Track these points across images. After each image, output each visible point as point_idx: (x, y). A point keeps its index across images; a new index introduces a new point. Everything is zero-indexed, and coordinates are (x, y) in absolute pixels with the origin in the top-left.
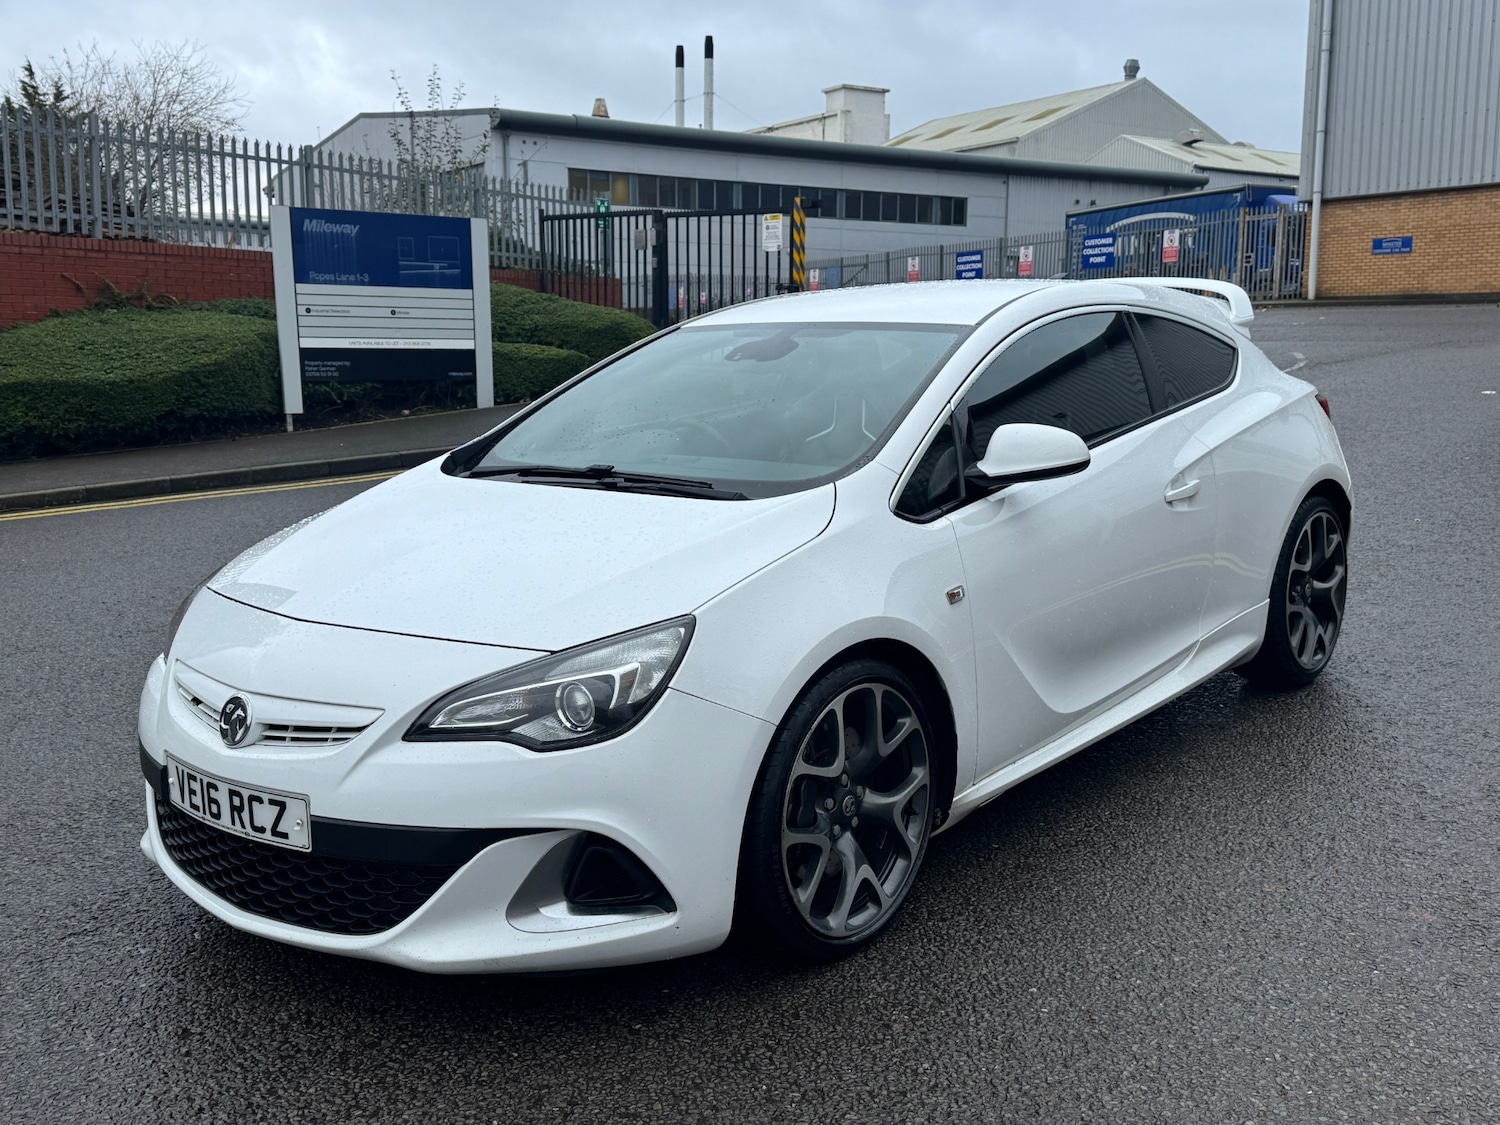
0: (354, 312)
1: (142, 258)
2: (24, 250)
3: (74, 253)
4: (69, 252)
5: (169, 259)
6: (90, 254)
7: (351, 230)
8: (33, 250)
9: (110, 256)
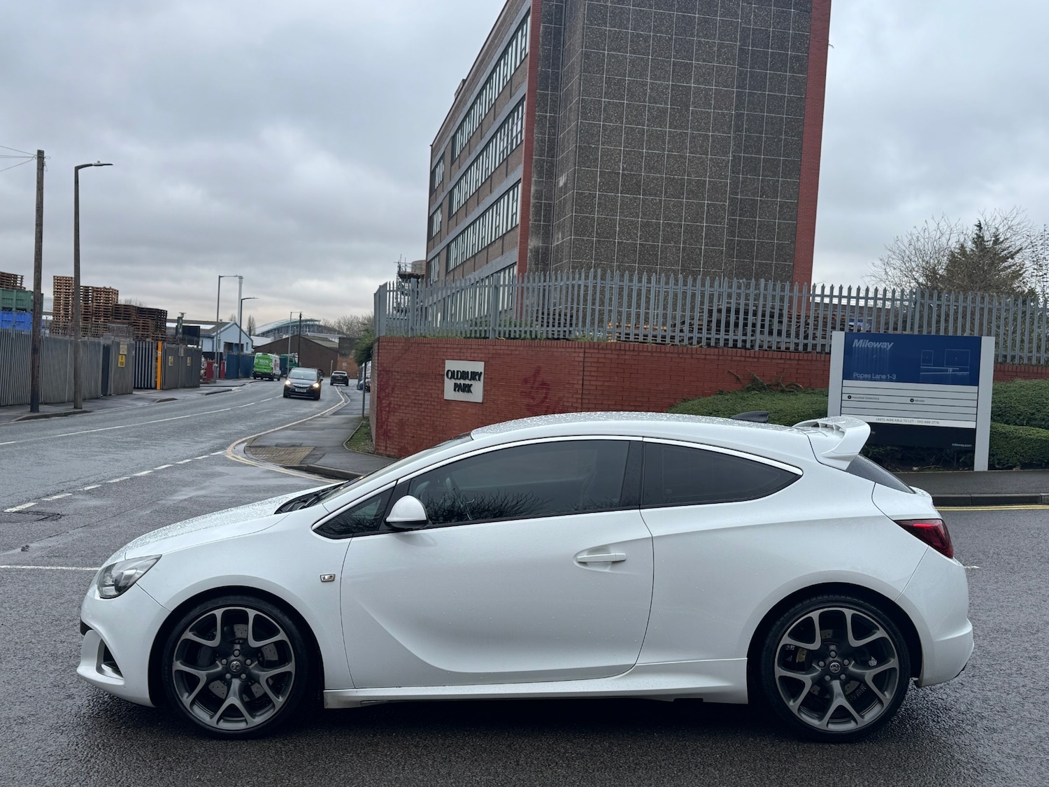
0: (882, 399)
1: (783, 361)
2: (708, 357)
3: (739, 358)
4: (735, 358)
5: (800, 362)
6: (747, 359)
7: (887, 346)
8: (712, 357)
9: (760, 360)
